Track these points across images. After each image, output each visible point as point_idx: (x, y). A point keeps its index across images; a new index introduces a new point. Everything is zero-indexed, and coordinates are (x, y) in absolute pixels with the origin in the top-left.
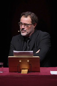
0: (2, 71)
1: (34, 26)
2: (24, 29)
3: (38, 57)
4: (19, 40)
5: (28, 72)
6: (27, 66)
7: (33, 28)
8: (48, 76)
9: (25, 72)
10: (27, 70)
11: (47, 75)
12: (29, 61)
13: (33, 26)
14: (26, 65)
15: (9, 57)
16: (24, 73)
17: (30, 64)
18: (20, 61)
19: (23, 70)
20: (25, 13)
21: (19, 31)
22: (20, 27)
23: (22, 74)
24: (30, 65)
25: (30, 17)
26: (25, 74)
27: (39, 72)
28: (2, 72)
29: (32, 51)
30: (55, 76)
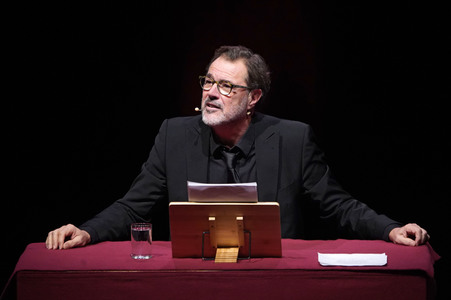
0: (149, 255)
1: (253, 99)
2: (215, 98)
3: (276, 204)
4: (196, 144)
5: (241, 256)
6: (237, 235)
7: (249, 108)
8: (308, 270)
9: (228, 255)
10: (236, 250)
11: (307, 268)
12: (241, 218)
13: (250, 98)
14: (233, 232)
15: (171, 203)
16: (227, 261)
17: (245, 229)
18: (210, 219)
19: (223, 250)
20: (230, 47)
21: (197, 109)
22: (205, 93)
23: (219, 264)
24: (246, 231)
25: (246, 64)
26: (229, 263)
27: (280, 257)
28: (147, 258)
29: (255, 184)
30: (334, 272)
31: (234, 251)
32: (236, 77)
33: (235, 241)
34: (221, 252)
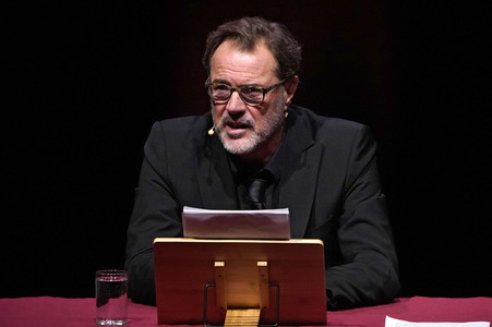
1: (289, 94)
2: (241, 113)
3: (318, 242)
5: (262, 322)
6: (258, 288)
9: (243, 321)
10: (257, 313)
12: (265, 264)
13: (285, 93)
14: (252, 284)
15: (157, 240)
17: (270, 280)
18: (217, 264)
19: (236, 313)
24: (272, 283)
27: (325, 324)
31: (254, 315)
32: (263, 74)
33: (254, 299)
34: (232, 315)
